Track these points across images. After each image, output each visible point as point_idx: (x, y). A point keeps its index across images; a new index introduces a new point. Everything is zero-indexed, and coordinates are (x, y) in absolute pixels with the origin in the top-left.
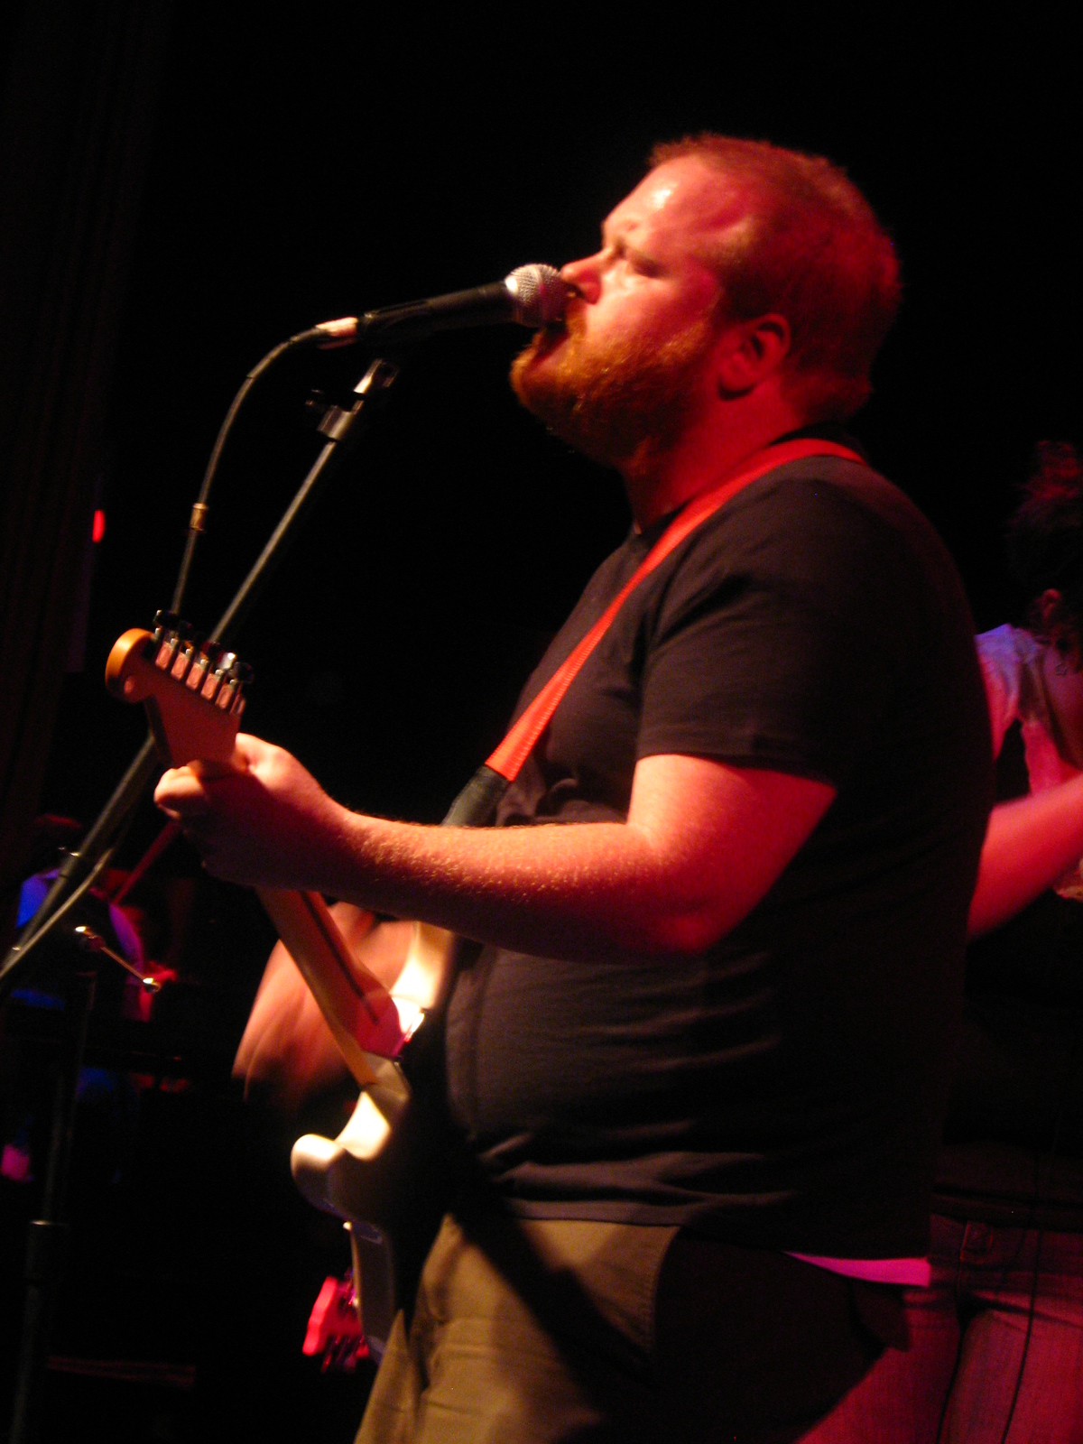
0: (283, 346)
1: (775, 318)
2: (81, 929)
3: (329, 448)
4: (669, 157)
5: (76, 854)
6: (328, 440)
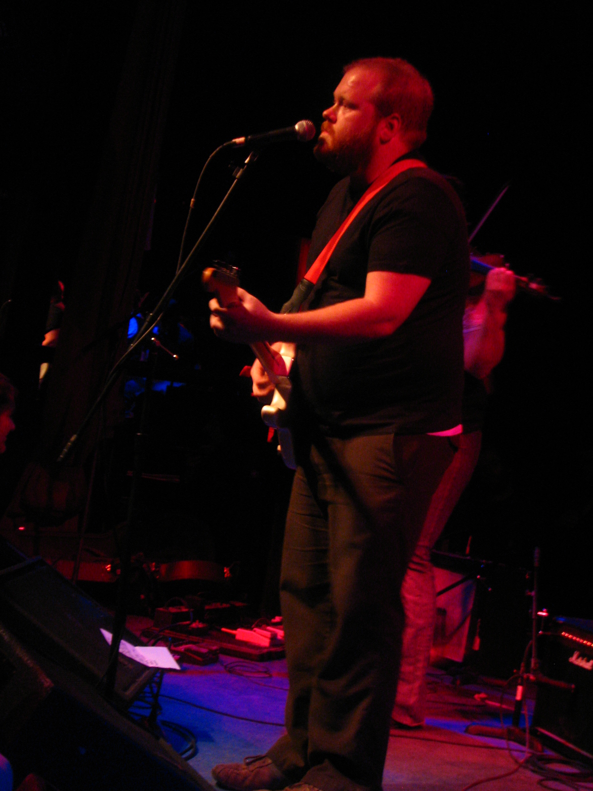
0: (221, 147)
1: (397, 115)
2: (153, 339)
3: (236, 181)
5: (151, 314)
6: (235, 178)
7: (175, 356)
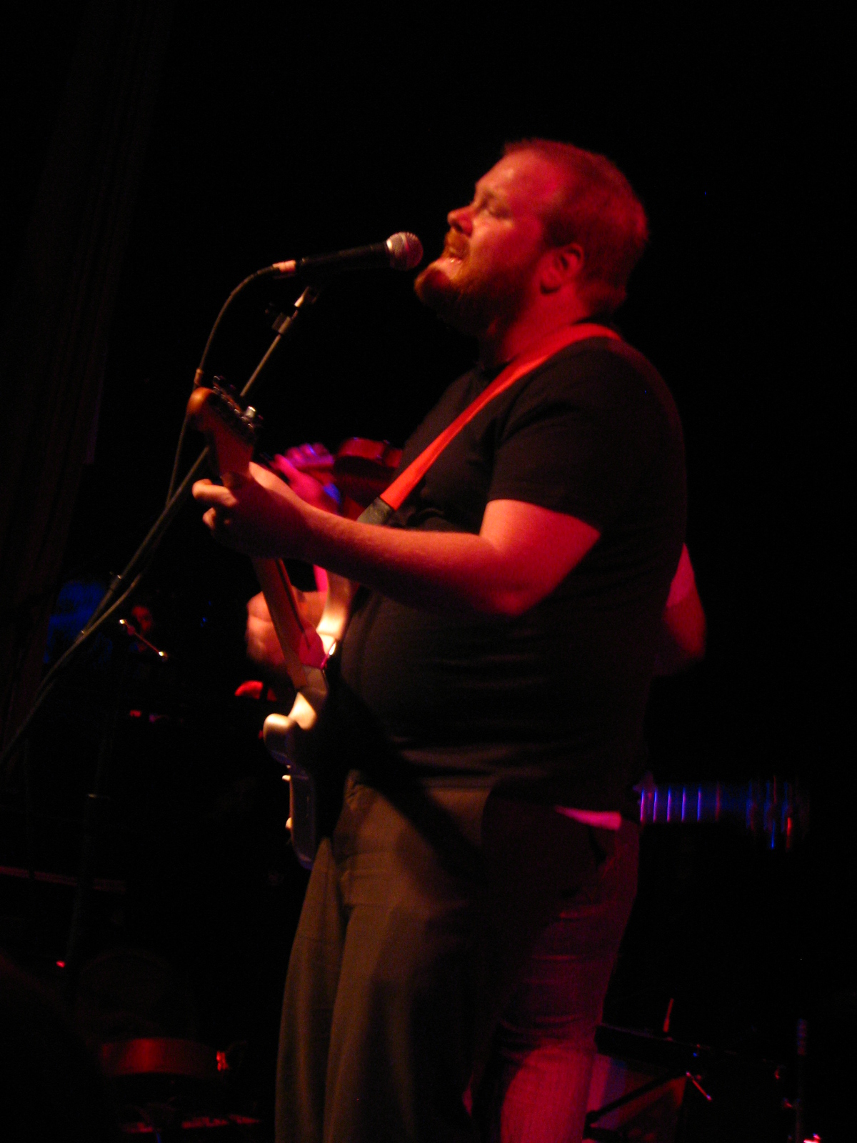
2: (122, 622)
3: (277, 338)
4: (513, 151)
5: (119, 577)
6: (277, 333)
7: (161, 654)
